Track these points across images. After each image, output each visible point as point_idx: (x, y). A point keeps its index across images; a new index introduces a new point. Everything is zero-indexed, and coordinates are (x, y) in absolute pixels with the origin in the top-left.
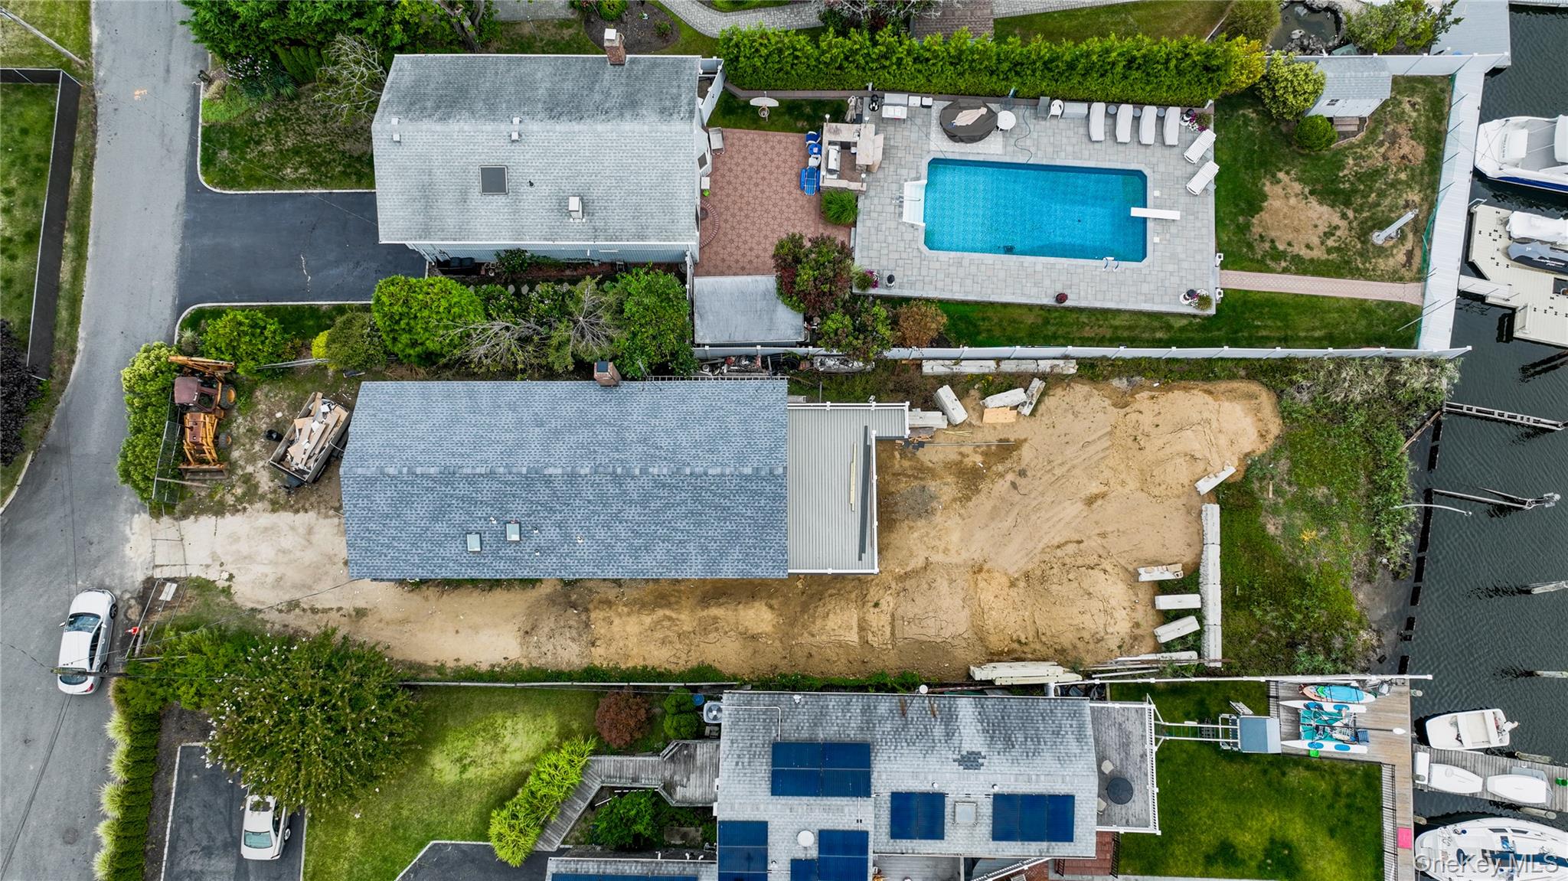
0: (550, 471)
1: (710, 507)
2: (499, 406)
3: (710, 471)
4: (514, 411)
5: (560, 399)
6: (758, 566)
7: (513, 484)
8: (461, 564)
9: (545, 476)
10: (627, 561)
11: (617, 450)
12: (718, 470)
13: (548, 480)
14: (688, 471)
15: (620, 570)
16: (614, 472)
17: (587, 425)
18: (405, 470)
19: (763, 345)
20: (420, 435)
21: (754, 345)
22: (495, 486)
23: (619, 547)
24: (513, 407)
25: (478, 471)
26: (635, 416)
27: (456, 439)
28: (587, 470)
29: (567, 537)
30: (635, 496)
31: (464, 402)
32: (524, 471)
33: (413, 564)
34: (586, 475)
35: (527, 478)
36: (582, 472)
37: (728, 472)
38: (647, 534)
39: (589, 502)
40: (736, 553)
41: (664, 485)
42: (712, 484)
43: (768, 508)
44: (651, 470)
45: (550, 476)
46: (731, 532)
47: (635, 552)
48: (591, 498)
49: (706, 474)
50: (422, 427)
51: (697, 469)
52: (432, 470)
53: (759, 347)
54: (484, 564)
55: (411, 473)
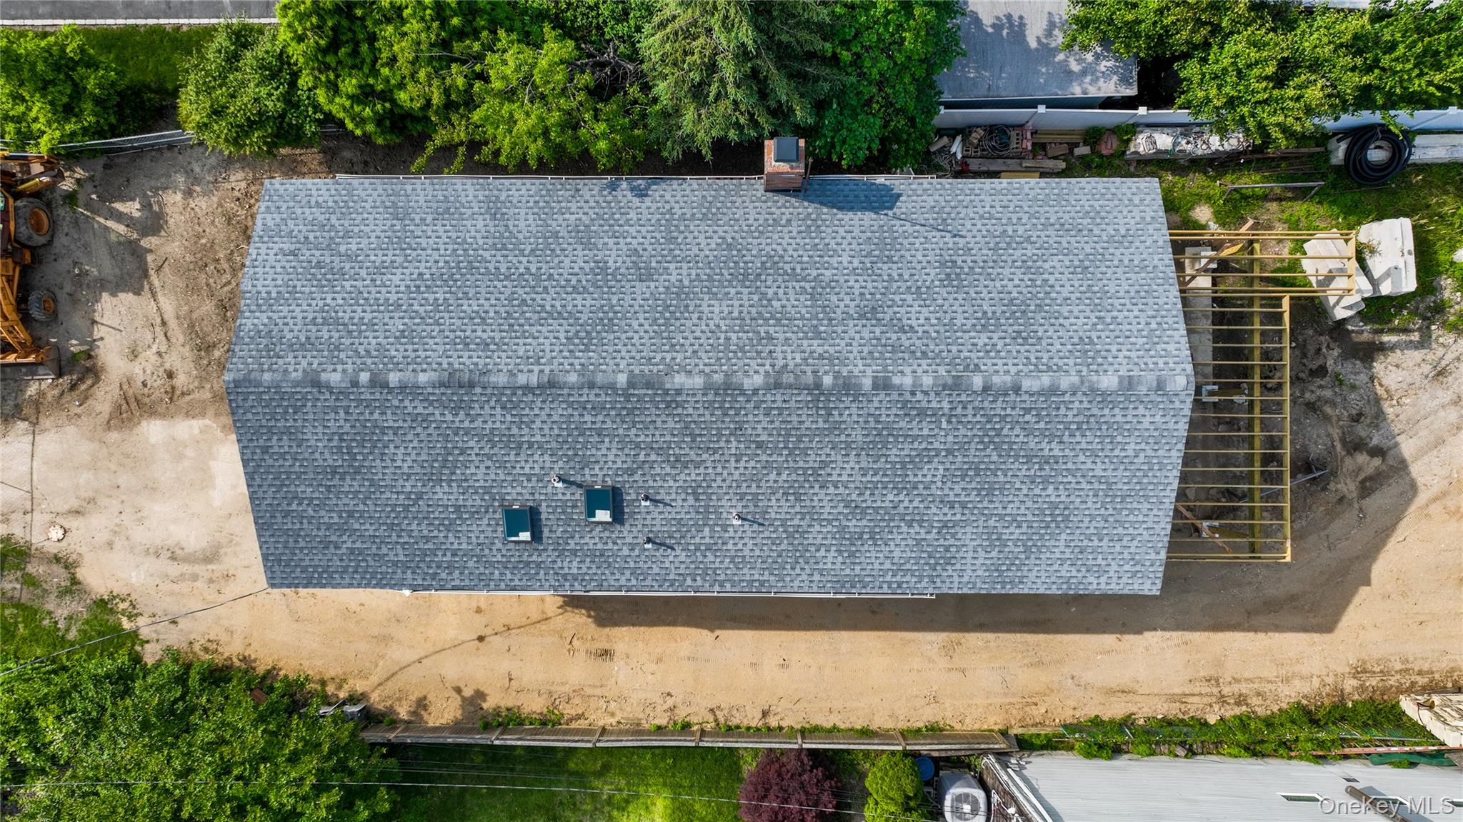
0: (679, 380)
1: (1017, 456)
2: (556, 235)
3: (1026, 384)
4: (588, 245)
5: (683, 218)
6: (1101, 571)
7: (598, 408)
8: (492, 564)
9: (666, 392)
10: (831, 560)
11: (818, 335)
12: (1046, 380)
13: (672, 400)
14: (978, 382)
15: (817, 577)
16: (818, 385)
17: (744, 278)
18: (364, 377)
19: (1051, 104)
20: (393, 298)
21: (1033, 104)
22: (559, 412)
23: (816, 533)
24: (584, 237)
25: (522, 379)
26: (845, 259)
27: (470, 307)
28: (758, 380)
29: (706, 513)
30: (858, 435)
31: (480, 224)
32: (622, 379)
33: (395, 564)
34: (755, 392)
35: (627, 397)
36: (748, 384)
37: (1065, 383)
38: (876, 509)
39: (760, 445)
40: (1060, 545)
41: (922, 413)
42: (1027, 410)
43: (1141, 459)
44: (896, 380)
45: (679, 392)
46: (1054, 506)
47: (850, 544)
48: (764, 438)
49: (1017, 389)
50: (396, 279)
51: (996, 380)
52: (422, 378)
53: (1042, 109)
54: (538, 565)
55: (378, 383)
